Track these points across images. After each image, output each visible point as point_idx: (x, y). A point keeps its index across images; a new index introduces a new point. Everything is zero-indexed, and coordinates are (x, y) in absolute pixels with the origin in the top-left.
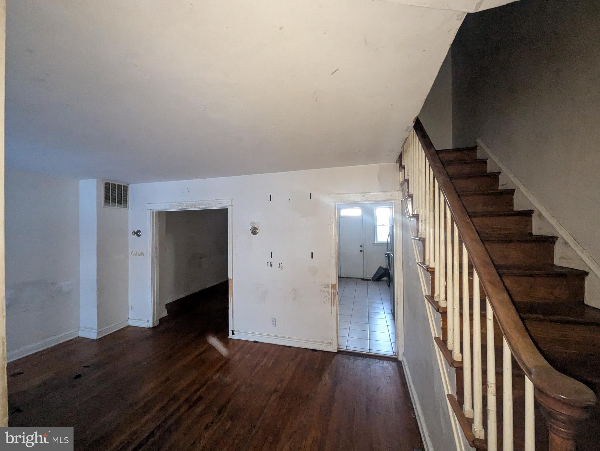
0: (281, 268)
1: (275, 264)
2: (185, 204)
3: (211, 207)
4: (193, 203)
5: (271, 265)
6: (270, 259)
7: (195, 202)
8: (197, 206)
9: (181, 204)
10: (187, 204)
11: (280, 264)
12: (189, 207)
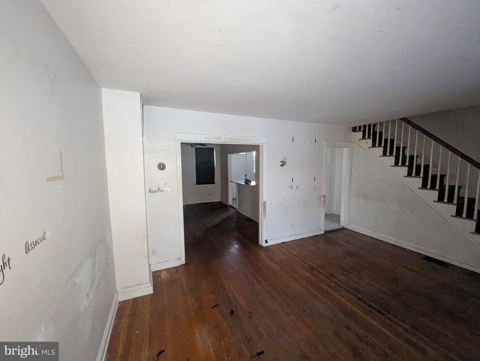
0: (298, 189)
1: (294, 187)
2: (225, 137)
3: (250, 143)
4: (232, 138)
5: (292, 188)
6: (291, 184)
7: (235, 137)
8: (237, 141)
9: (218, 137)
10: (226, 137)
11: (297, 186)
12: (228, 141)
